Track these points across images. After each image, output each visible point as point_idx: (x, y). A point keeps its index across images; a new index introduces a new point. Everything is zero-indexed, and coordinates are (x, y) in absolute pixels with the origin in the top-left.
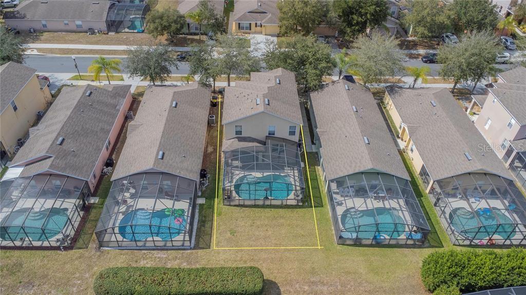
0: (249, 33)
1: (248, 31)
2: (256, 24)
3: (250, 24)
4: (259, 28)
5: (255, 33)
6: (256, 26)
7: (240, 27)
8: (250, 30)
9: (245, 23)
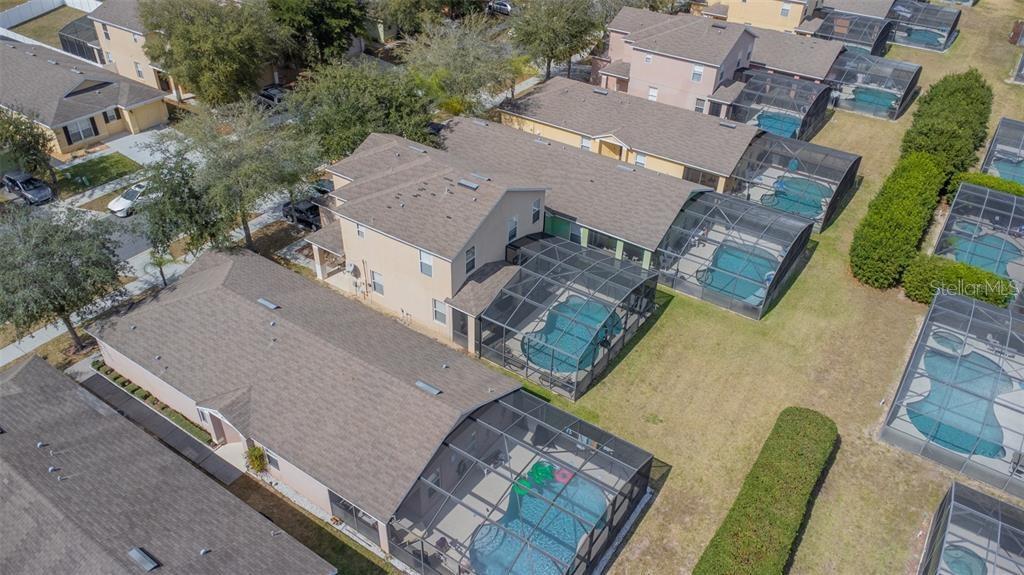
0: (99, 143)
1: (93, 138)
2: (105, 114)
3: (92, 120)
4: (115, 124)
5: (113, 136)
6: (107, 121)
7: (69, 138)
8: (97, 133)
9: (79, 124)
